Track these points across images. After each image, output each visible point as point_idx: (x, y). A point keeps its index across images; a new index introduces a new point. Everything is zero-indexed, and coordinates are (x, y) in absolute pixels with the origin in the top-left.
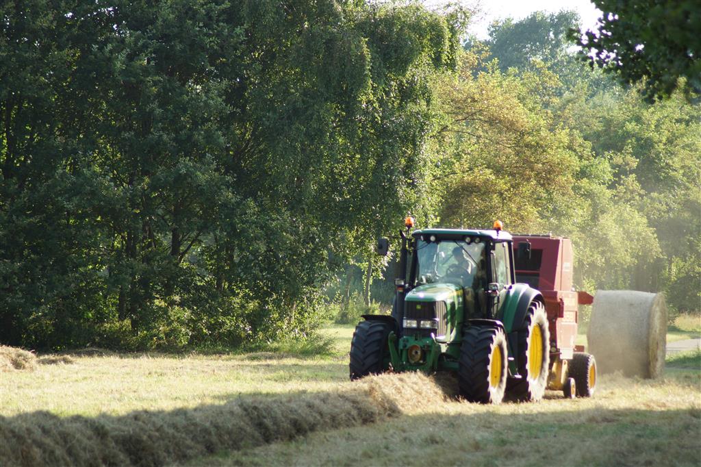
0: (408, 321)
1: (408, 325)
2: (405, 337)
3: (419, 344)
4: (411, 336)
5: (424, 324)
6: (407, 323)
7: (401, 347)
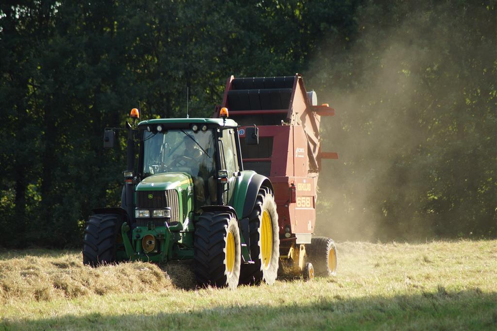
0: (141, 212)
1: (141, 215)
2: (137, 227)
3: (153, 233)
4: (145, 226)
5: (156, 214)
6: (140, 213)
7: (134, 238)
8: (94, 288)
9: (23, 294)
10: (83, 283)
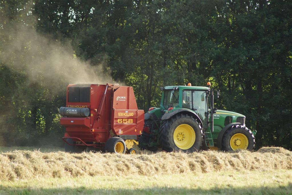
8: (88, 172)
9: (45, 173)
10: (82, 169)
